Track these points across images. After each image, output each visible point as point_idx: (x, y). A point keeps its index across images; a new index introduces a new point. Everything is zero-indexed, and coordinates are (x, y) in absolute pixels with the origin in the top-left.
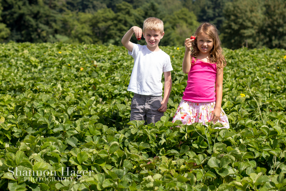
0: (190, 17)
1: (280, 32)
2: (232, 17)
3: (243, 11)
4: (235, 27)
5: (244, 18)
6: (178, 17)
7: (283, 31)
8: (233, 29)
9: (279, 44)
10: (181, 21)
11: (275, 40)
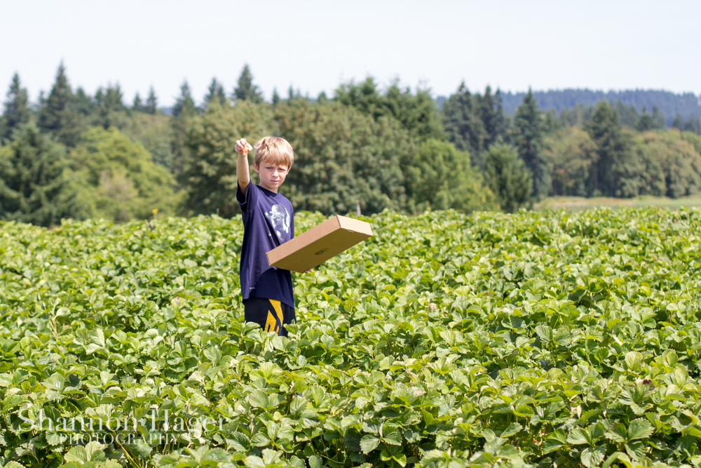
0: (134, 155)
1: (308, 176)
2: (202, 150)
3: (225, 134)
4: (210, 170)
5: (228, 150)
6: (107, 155)
7: (313, 173)
8: (206, 176)
9: (307, 200)
10: (114, 164)
11: (296, 194)
